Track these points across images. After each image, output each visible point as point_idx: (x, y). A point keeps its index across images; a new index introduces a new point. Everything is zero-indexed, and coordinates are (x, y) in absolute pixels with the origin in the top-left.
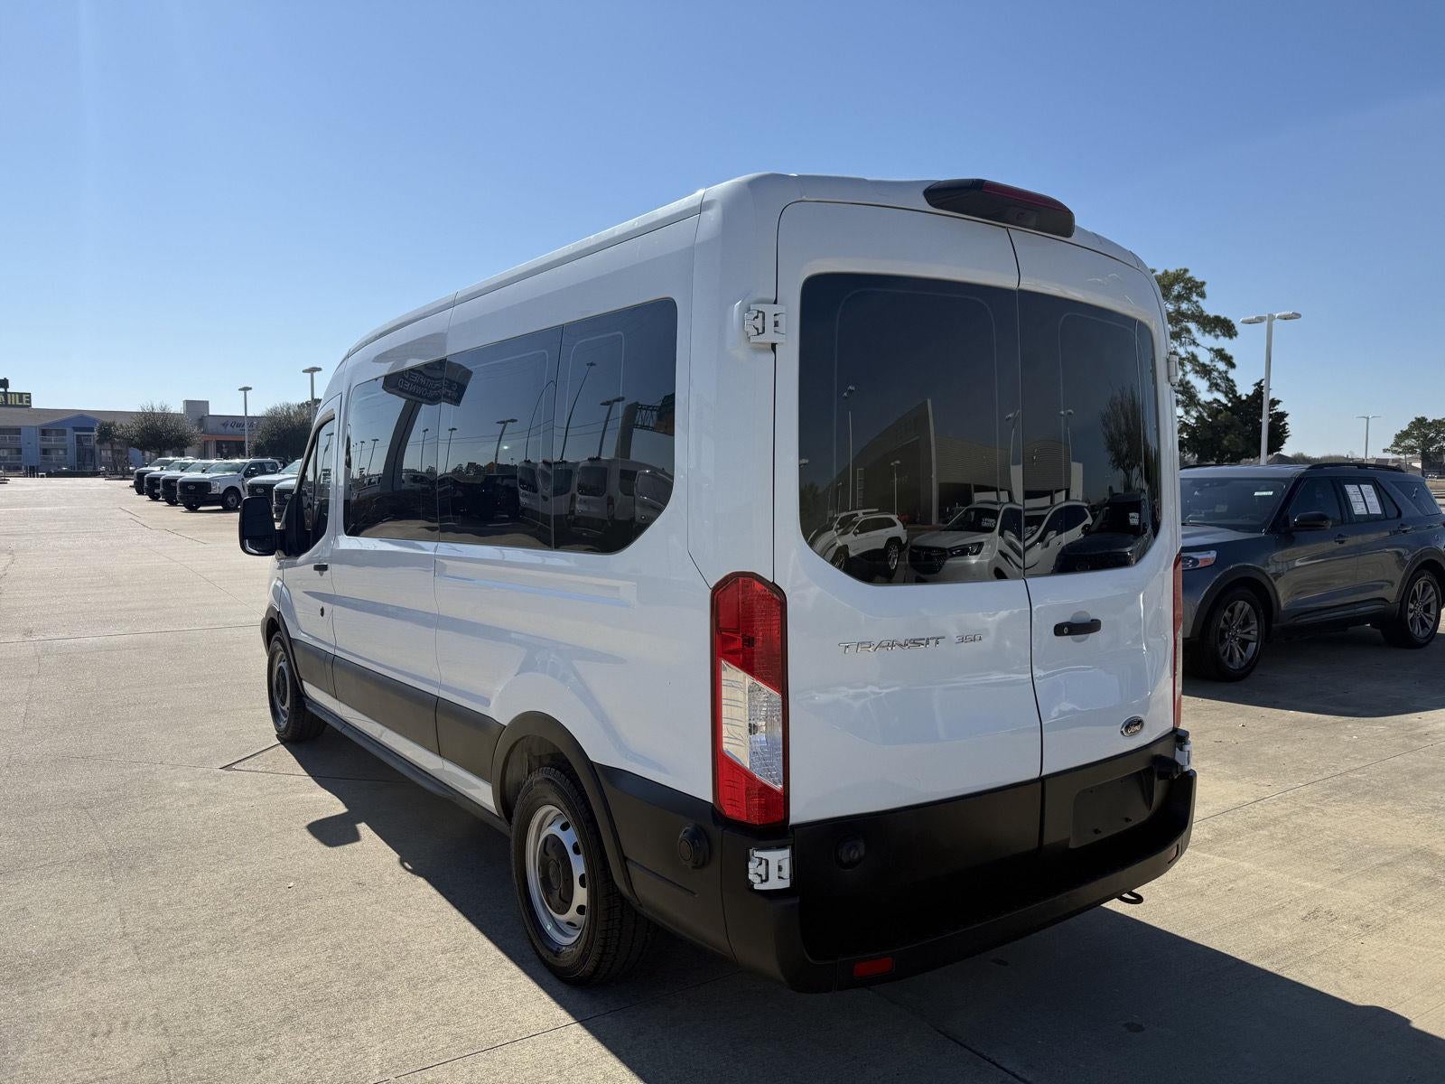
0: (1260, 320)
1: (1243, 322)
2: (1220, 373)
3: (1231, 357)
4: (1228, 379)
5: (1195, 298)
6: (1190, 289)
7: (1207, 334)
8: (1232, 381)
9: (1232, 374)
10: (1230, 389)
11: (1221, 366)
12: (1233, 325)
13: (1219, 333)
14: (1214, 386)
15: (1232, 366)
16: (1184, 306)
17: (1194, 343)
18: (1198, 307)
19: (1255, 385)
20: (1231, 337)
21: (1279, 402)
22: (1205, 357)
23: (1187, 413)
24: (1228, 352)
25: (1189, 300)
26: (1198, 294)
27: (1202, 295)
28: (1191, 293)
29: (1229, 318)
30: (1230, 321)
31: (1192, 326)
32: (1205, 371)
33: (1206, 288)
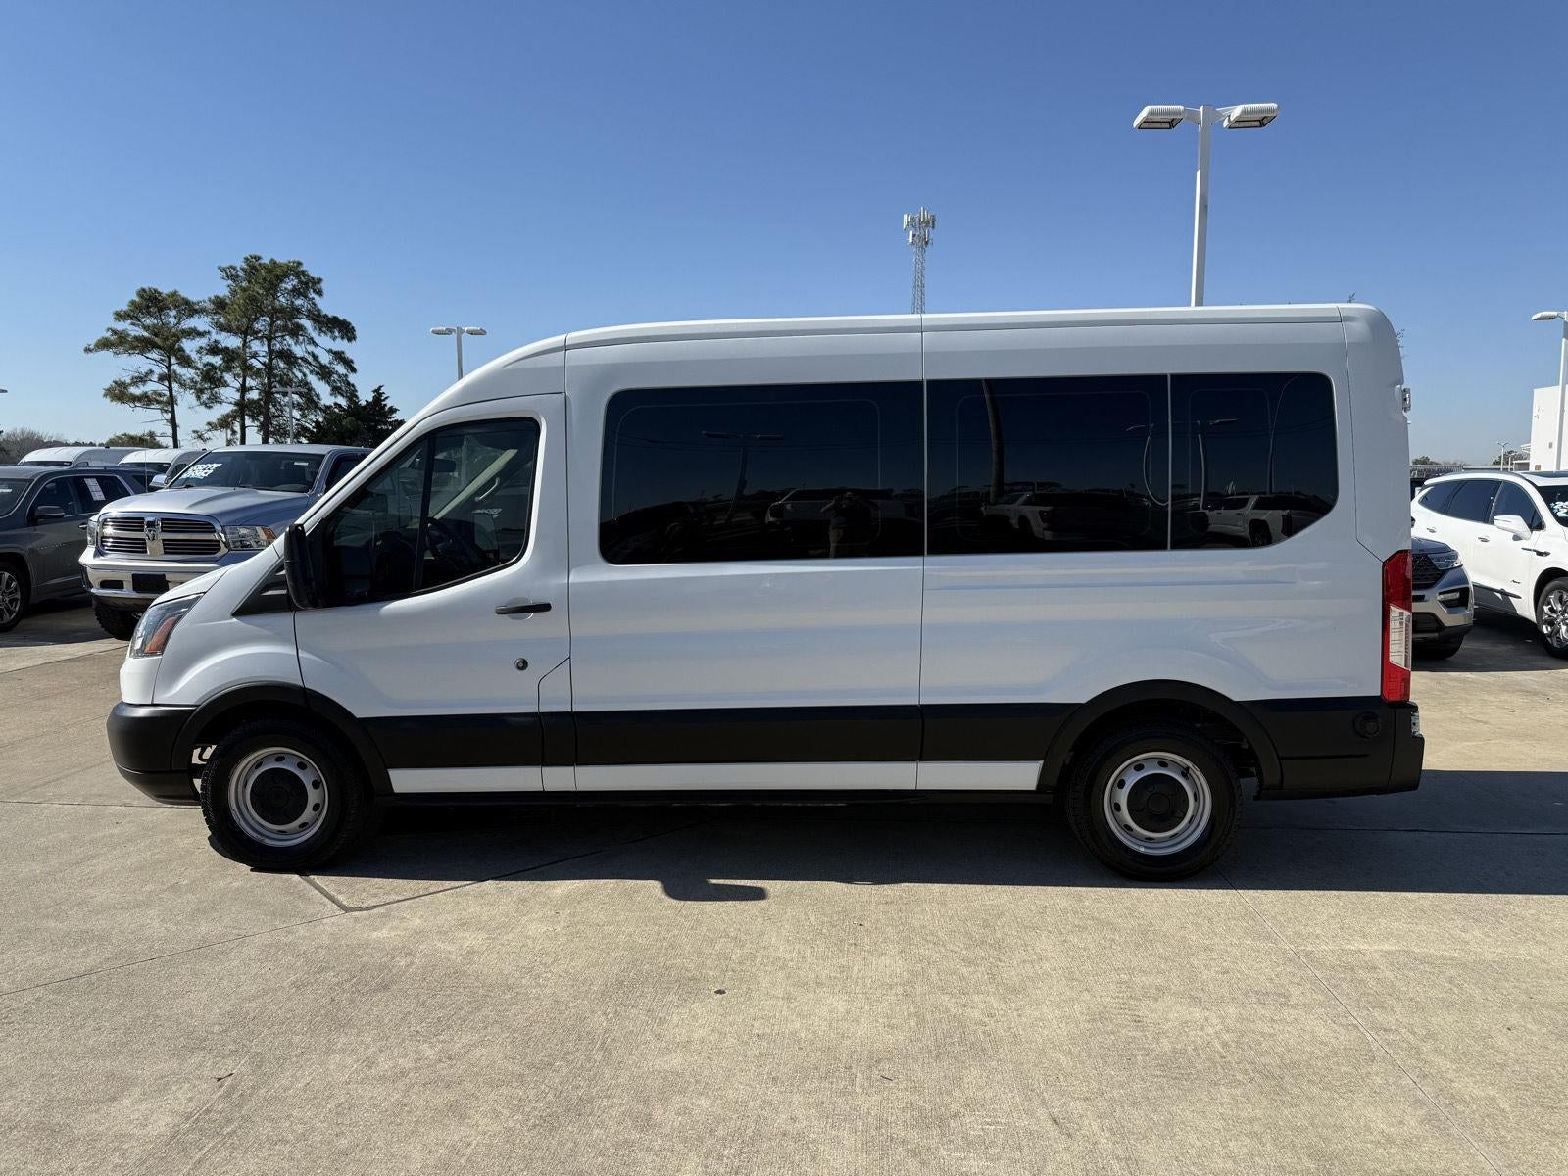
0: (449, 332)
1: (433, 332)
2: (340, 377)
3: (352, 361)
4: (348, 384)
5: (312, 295)
6: (306, 284)
7: (323, 335)
8: (353, 386)
9: (352, 378)
10: (351, 393)
11: (340, 369)
12: (353, 328)
13: (337, 334)
14: (336, 390)
15: (353, 370)
16: (298, 302)
17: (312, 342)
18: (314, 304)
19: (374, 392)
20: (349, 340)
21: (396, 410)
22: (325, 358)
23: (304, 416)
24: (349, 355)
25: (306, 297)
26: (314, 291)
27: (320, 293)
28: (307, 288)
29: (348, 320)
30: (349, 324)
31: (307, 324)
32: (325, 373)
33: (323, 286)
